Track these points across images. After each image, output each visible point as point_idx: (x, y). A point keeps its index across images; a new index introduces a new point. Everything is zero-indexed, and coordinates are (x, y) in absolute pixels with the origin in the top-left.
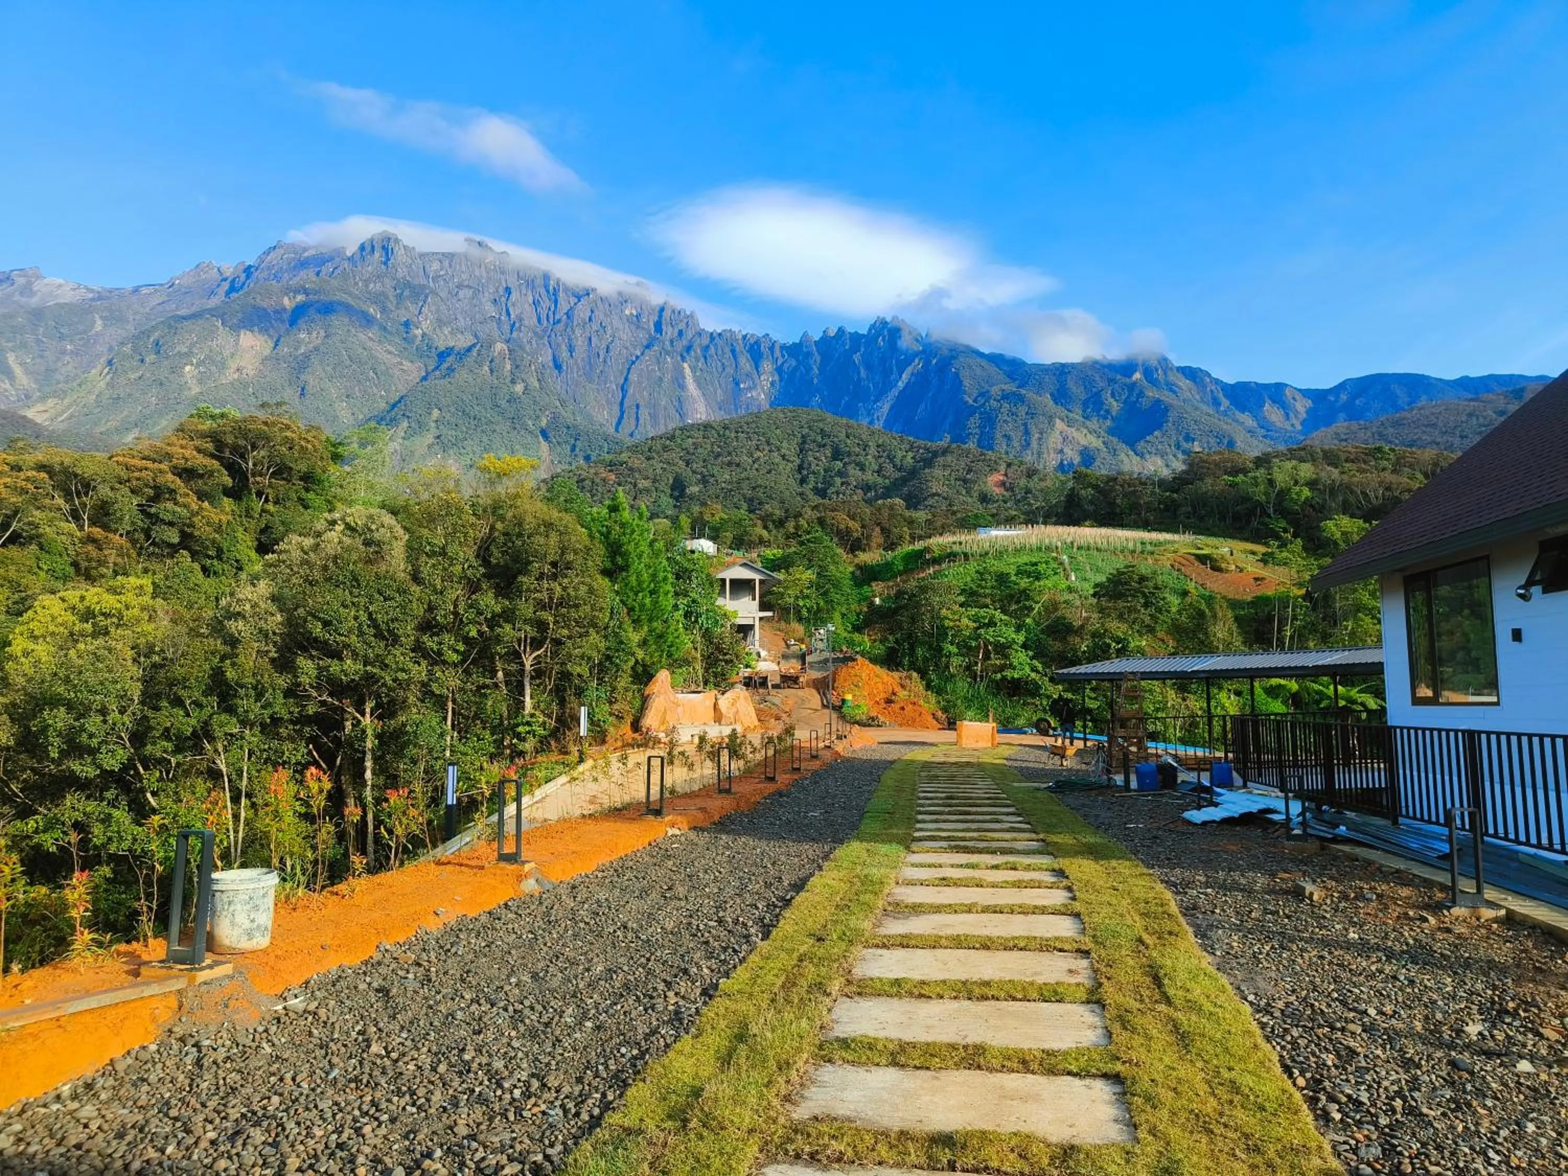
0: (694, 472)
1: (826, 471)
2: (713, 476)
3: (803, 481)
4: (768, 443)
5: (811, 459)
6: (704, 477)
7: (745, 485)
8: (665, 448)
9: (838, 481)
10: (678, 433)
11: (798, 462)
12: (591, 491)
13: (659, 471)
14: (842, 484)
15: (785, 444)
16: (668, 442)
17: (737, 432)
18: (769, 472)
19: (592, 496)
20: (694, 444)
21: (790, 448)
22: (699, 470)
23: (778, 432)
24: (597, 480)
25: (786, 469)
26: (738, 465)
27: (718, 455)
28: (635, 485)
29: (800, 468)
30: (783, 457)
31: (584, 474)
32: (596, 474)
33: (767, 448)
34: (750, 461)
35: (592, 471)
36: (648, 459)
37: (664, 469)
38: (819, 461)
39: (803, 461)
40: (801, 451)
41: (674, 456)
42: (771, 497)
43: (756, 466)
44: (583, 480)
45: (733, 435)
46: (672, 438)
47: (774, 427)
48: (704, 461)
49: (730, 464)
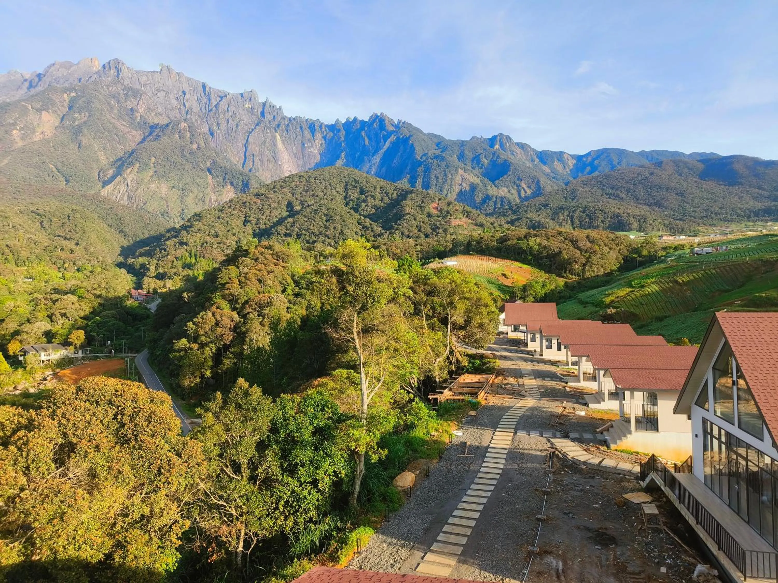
0: (296, 199)
1: (358, 199)
2: (306, 202)
3: (347, 204)
4: (330, 185)
5: (350, 193)
6: (301, 201)
7: (323, 208)
8: (282, 187)
9: (363, 204)
10: (287, 179)
11: (344, 194)
12: (249, 208)
13: (280, 199)
14: (365, 206)
15: (338, 186)
16: (283, 184)
17: (315, 179)
18: (332, 200)
19: (250, 210)
20: (296, 185)
21: (340, 188)
22: (299, 198)
23: (334, 180)
24: (252, 203)
25: (339, 198)
26: (317, 196)
27: (307, 191)
28: (270, 206)
29: (345, 198)
30: (338, 192)
31: (245, 200)
32: (251, 199)
33: (330, 188)
34: (322, 194)
35: (249, 198)
36: (274, 192)
37: (282, 198)
38: (354, 194)
39: (346, 194)
40: (346, 189)
41: (287, 191)
42: (336, 214)
43: (326, 197)
44: (245, 203)
45: (313, 181)
46: (284, 181)
47: (332, 177)
48: (301, 194)
49: (313, 195)
